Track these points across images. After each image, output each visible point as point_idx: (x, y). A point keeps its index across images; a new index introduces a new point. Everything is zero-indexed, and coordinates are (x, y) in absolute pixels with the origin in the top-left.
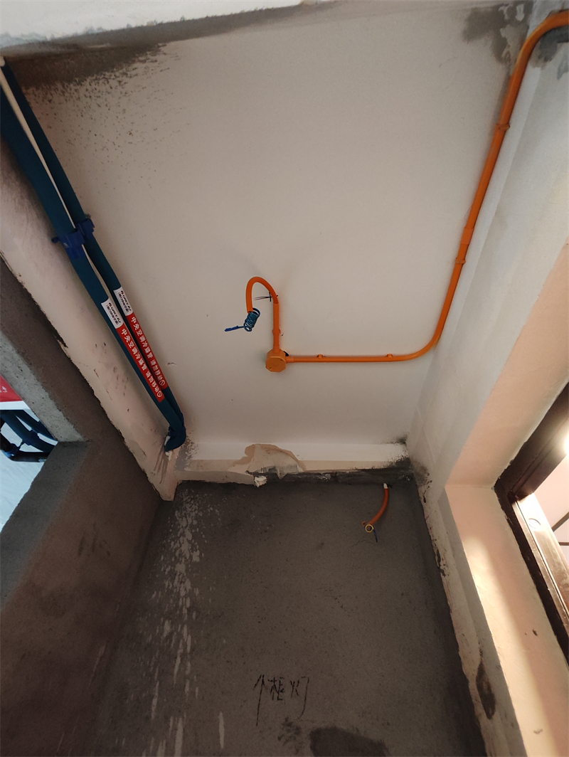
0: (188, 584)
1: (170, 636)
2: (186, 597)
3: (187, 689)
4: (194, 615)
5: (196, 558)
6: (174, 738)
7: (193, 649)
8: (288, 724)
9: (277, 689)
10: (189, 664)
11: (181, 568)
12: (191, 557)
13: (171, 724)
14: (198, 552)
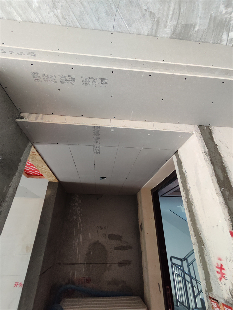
0: (79, 208)
1: (76, 219)
2: (79, 211)
3: (81, 229)
4: (81, 215)
5: (80, 202)
6: (80, 238)
7: (82, 222)
8: (104, 234)
9: (101, 228)
10: (81, 225)
11: (77, 204)
12: (79, 201)
13: (79, 235)
14: (81, 200)
